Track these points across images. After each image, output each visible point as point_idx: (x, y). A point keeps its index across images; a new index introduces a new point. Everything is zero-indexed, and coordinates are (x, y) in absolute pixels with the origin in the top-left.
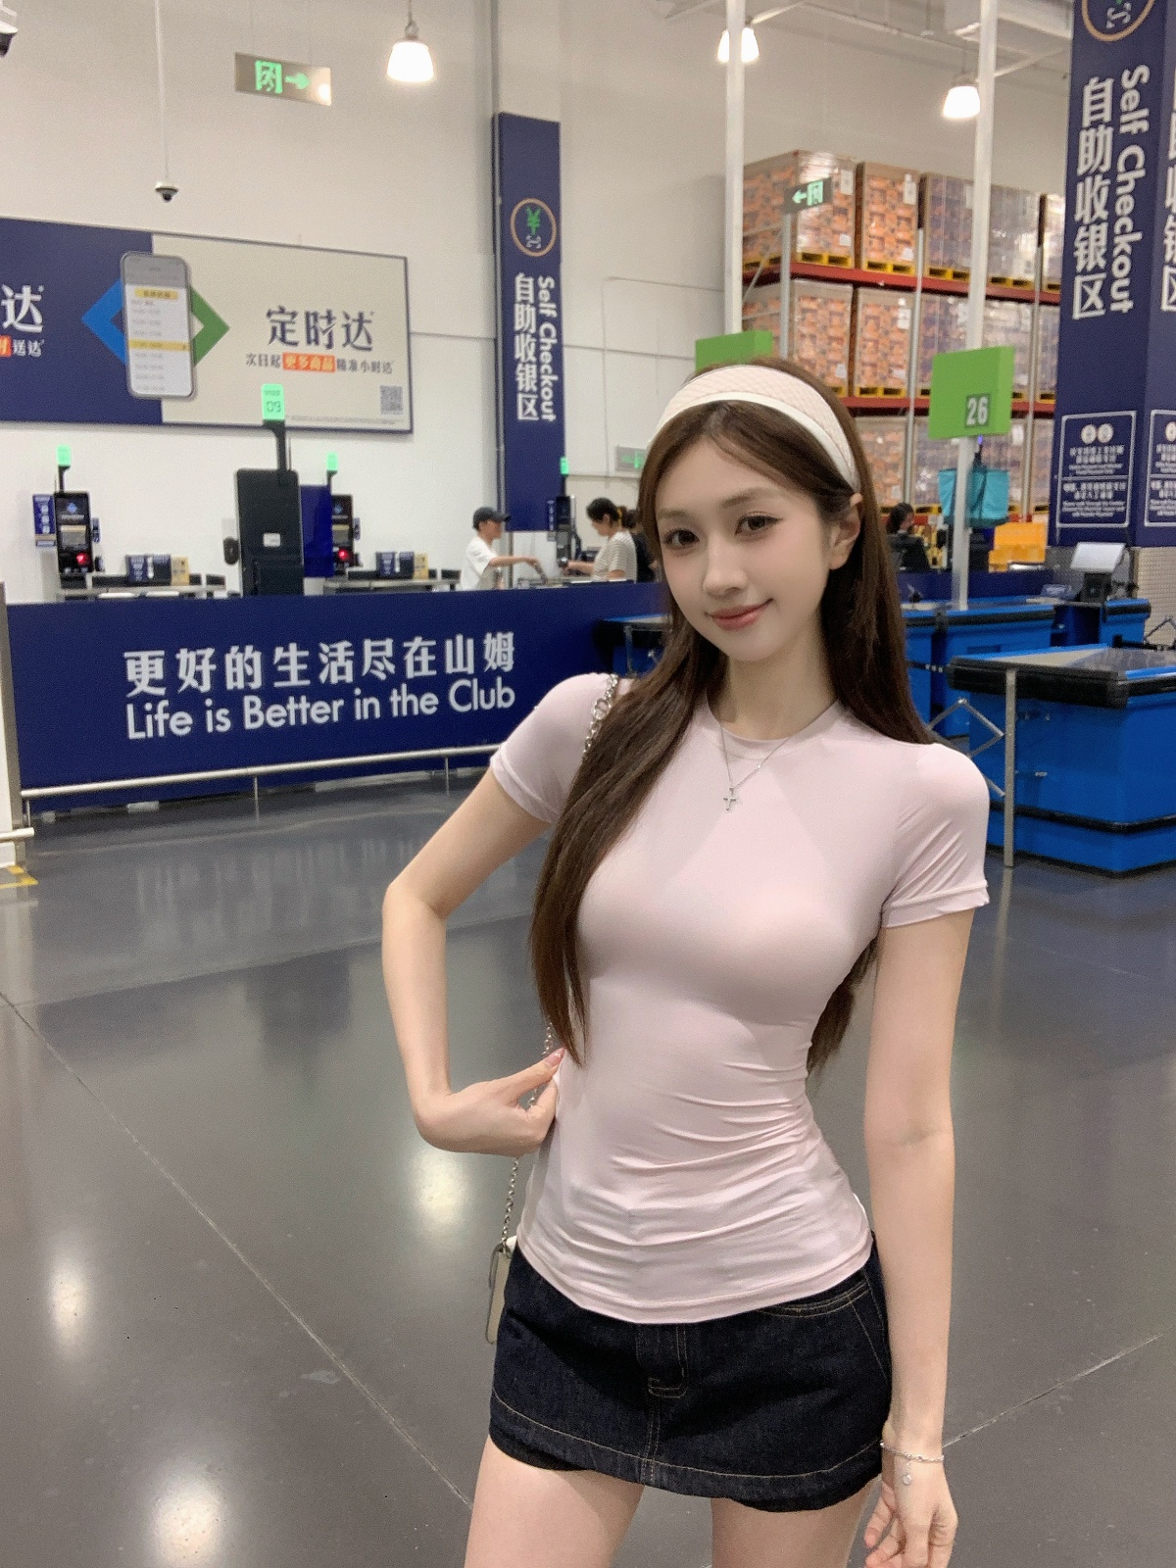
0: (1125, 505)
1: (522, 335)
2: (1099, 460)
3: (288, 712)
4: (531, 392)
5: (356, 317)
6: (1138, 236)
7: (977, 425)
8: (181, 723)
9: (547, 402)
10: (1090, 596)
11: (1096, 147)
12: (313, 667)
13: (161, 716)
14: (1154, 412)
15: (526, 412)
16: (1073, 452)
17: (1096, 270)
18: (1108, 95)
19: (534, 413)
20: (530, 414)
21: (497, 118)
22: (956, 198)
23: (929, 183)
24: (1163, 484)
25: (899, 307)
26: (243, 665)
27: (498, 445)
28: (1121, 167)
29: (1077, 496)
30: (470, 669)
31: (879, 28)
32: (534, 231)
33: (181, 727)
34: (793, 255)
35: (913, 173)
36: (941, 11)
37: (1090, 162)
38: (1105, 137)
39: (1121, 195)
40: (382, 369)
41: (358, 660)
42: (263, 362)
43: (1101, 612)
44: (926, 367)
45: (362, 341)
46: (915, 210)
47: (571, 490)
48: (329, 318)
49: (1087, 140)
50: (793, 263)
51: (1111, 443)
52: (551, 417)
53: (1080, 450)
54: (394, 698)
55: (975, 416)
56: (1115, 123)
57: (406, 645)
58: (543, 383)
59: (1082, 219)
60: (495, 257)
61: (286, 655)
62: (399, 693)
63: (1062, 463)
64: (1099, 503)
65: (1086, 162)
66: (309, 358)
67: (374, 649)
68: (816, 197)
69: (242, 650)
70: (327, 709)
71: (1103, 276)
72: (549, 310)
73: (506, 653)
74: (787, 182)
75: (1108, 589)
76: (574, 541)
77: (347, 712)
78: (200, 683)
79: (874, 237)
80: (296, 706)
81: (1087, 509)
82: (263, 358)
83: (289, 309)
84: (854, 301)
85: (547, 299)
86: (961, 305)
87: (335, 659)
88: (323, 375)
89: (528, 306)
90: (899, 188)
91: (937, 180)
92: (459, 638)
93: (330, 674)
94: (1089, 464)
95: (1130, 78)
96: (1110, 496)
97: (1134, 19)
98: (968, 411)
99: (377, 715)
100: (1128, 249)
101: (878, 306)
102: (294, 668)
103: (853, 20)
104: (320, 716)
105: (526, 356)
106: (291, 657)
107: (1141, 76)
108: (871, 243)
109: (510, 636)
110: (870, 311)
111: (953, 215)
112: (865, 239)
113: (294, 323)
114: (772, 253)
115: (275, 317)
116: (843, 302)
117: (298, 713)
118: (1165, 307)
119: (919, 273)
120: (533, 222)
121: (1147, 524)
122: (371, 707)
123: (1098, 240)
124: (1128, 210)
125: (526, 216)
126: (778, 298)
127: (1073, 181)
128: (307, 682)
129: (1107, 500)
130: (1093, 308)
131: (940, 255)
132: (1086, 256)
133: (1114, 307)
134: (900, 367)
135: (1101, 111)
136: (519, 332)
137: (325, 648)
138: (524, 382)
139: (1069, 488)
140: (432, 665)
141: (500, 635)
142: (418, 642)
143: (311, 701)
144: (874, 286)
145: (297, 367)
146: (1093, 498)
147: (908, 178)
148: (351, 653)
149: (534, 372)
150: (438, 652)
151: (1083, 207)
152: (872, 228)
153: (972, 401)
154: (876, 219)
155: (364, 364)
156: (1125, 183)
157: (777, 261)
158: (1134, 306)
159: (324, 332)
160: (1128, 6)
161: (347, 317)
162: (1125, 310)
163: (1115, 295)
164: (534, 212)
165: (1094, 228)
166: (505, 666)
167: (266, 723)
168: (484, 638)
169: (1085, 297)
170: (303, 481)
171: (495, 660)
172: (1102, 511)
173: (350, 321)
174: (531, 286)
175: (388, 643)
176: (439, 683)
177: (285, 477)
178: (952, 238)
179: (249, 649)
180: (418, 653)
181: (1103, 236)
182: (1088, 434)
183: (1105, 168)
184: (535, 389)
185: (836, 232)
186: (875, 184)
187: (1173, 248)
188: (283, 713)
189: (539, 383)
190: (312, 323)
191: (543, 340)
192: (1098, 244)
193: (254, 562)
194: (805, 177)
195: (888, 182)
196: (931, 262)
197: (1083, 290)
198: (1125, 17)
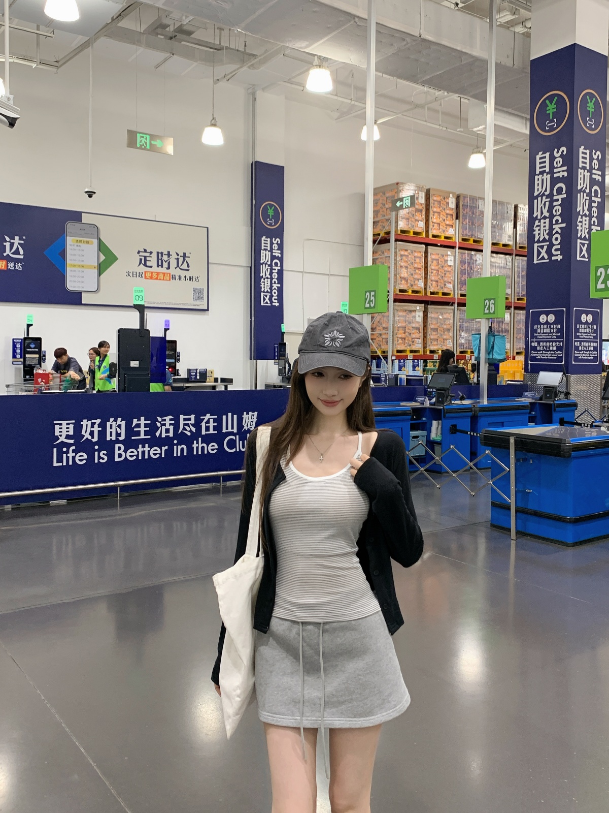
0: (563, 353)
1: (264, 265)
2: (548, 331)
3: (138, 452)
4: (267, 292)
5: (182, 255)
6: (564, 225)
7: (490, 313)
8: (81, 458)
9: (275, 297)
10: (547, 398)
11: (542, 183)
12: (152, 429)
13: (71, 455)
14: (575, 309)
15: (265, 302)
16: (535, 327)
17: (544, 241)
18: (547, 160)
19: (269, 302)
20: (267, 303)
21: (254, 165)
22: (474, 205)
23: (461, 198)
24: (581, 344)
25: (448, 255)
26: (115, 428)
27: (251, 318)
28: (555, 193)
29: (538, 348)
30: (235, 431)
31: (438, 127)
32: (271, 218)
33: (81, 460)
34: (396, 230)
35: (453, 194)
36: (467, 120)
37: (540, 190)
38: (547, 179)
39: (555, 206)
40: (194, 280)
42: (135, 276)
43: (553, 406)
44: (463, 283)
45: (185, 266)
46: (454, 211)
47: (286, 339)
48: (169, 254)
49: (538, 179)
50: (396, 234)
51: (555, 323)
52: (277, 304)
53: (539, 326)
54: (195, 445)
55: (488, 309)
56: (551, 172)
57: (201, 417)
58: (273, 288)
59: (537, 216)
60: (251, 227)
61: (138, 422)
62: (197, 443)
63: (530, 332)
64: (549, 352)
65: (538, 190)
66: (158, 274)
67: (185, 420)
68: (407, 204)
69: (116, 420)
70: (159, 451)
72: (277, 253)
73: (253, 422)
74: (393, 197)
75: (556, 395)
76: (287, 365)
77: (169, 452)
78: (93, 438)
79: (435, 223)
80: (143, 449)
81: (543, 355)
82: (135, 273)
83: (149, 250)
84: (426, 252)
85: (276, 248)
86: (478, 255)
87: (165, 425)
88: (163, 282)
89: (267, 251)
90: (447, 200)
91: (465, 197)
92: (230, 415)
93: (161, 433)
94: (544, 333)
95: (558, 152)
96: (555, 349)
97: (558, 126)
98: (485, 306)
99: (185, 454)
100: (560, 231)
101: (439, 255)
102: (142, 429)
103: (425, 123)
104: (155, 454)
105: (266, 275)
106: (141, 424)
107: (563, 151)
108: (433, 226)
109: (256, 413)
110: (433, 257)
111: (473, 213)
112: (431, 224)
113: (151, 257)
114: (387, 229)
115: (141, 254)
116: (420, 252)
117: (143, 452)
118: (578, 258)
119: (457, 240)
120: (271, 212)
121: (573, 363)
122: (182, 449)
123: (545, 226)
124: (558, 213)
125: (267, 210)
126: (389, 250)
127: (532, 199)
128: (149, 437)
129: (553, 351)
130: (543, 258)
131: (467, 232)
132: (539, 234)
133: (554, 258)
134: (450, 283)
135: (545, 167)
136: (262, 264)
137: (160, 419)
138: (264, 287)
139: (533, 344)
140: (215, 428)
141: (250, 413)
142: (208, 416)
143: (149, 446)
144: (436, 245)
145: (151, 278)
146: (546, 350)
147: (451, 196)
148: (173, 422)
149: (269, 282)
150: (218, 421)
151: (537, 212)
152: (434, 219)
153: (487, 301)
154: (436, 214)
155: (185, 277)
156: (557, 200)
157: (388, 233)
158: (563, 258)
159: (166, 262)
160: (555, 120)
161: (178, 255)
162: (559, 260)
163: (554, 253)
164: (271, 208)
165: (542, 221)
167: (126, 458)
168: (242, 414)
169: (539, 253)
170: (152, 335)
171: (247, 426)
172: (551, 357)
173: (179, 257)
174: (269, 242)
175: (193, 417)
177: (143, 332)
178: (473, 224)
180: (208, 422)
181: (547, 225)
182: (543, 318)
183: (547, 193)
184: (269, 291)
185: (417, 220)
187: (581, 230)
188: (136, 453)
189: (271, 286)
190: (160, 258)
191: (273, 268)
192: (545, 228)
193: (125, 374)
194: (403, 194)
195: (442, 197)
196: (463, 235)
197: (538, 250)
198: (554, 125)
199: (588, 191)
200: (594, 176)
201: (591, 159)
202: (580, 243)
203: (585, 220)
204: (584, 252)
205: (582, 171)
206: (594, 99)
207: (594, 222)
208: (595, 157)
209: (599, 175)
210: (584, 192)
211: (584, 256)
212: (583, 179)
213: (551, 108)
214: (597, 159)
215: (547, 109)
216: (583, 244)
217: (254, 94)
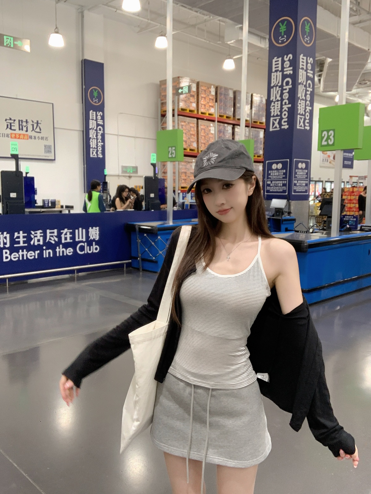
0: (286, 188)
1: (92, 130)
2: (278, 174)
3: (19, 255)
4: (94, 148)
5: (36, 122)
6: (290, 106)
9: (100, 151)
10: (277, 215)
11: (277, 78)
12: (29, 239)
14: (295, 160)
15: (93, 155)
16: (270, 172)
17: (277, 116)
18: (280, 62)
19: (96, 155)
20: (94, 155)
21: (83, 61)
22: (227, 93)
23: (219, 88)
24: (298, 182)
25: (211, 126)
26: (3, 239)
27: (84, 165)
28: (284, 84)
29: (271, 185)
30: (84, 240)
31: (204, 40)
32: (95, 97)
34: (178, 109)
35: (214, 85)
36: (224, 36)
37: (275, 83)
38: (279, 75)
39: (285, 93)
40: (45, 139)
41: (45, 237)
42: (4, 136)
43: (281, 221)
45: (38, 130)
46: (215, 97)
47: (108, 180)
48: (27, 122)
49: (274, 75)
50: (178, 111)
51: (282, 169)
52: (101, 156)
53: (272, 171)
54: (58, 250)
56: (282, 71)
57: (62, 231)
58: (98, 145)
59: (273, 100)
60: (83, 104)
61: (19, 235)
62: (59, 248)
63: (266, 175)
64: (278, 187)
65: (274, 82)
66: (20, 135)
67: (50, 233)
68: (186, 91)
69: (3, 234)
70: (33, 254)
71: (279, 117)
72: (100, 122)
73: (96, 234)
74: (176, 86)
75: (283, 214)
76: (109, 196)
77: (41, 255)
79: (203, 104)
80: (22, 253)
81: (274, 189)
82: (4, 134)
83: (12, 119)
84: (198, 124)
85: (100, 119)
86: (229, 127)
87: (36, 236)
88: (24, 140)
89: (94, 121)
90: (210, 90)
91: (221, 88)
92: (80, 229)
93: (35, 242)
94: (275, 175)
95: (287, 57)
96: (281, 185)
97: (287, 41)
99: (51, 255)
100: (287, 109)
101: (205, 126)
102: (21, 240)
103: (196, 37)
104: (31, 256)
105: (93, 137)
106: (21, 236)
107: (290, 57)
108: (201, 106)
109: (98, 228)
110: (202, 127)
111: (226, 99)
112: (200, 105)
113: (14, 123)
115: (7, 121)
116: (194, 124)
117: (23, 255)
118: (298, 127)
119: (216, 116)
120: (95, 94)
121: (293, 194)
122: (49, 253)
123: (277, 106)
124: (287, 97)
125: (93, 92)
126: (174, 121)
127: (270, 88)
128: (26, 245)
130: (276, 127)
131: (222, 111)
132: (274, 111)
133: (283, 127)
135: (278, 67)
136: (91, 129)
137: (33, 233)
138: (92, 145)
139: (268, 182)
140: (71, 238)
141: (94, 228)
142: (66, 230)
143: (28, 251)
144: (203, 119)
145: (15, 137)
146: (276, 186)
147: (212, 87)
148: (42, 234)
149: (96, 141)
150: (73, 234)
151: (273, 96)
152: (202, 102)
154: (203, 99)
155: (38, 137)
156: (286, 89)
157: (173, 110)
158: (289, 127)
159: (25, 126)
160: (285, 36)
161: (33, 122)
162: (286, 128)
163: (283, 123)
164: (95, 91)
165: (276, 103)
166: (96, 238)
167: (11, 259)
168: (89, 229)
169: (273, 124)
170: (24, 175)
171: (93, 236)
172: (279, 190)
173: (34, 123)
174: (95, 114)
175: (56, 231)
176: (73, 244)
177: (18, 173)
178: (226, 106)
179: (5, 233)
180: (66, 234)
181: (279, 105)
182: (274, 166)
183: (280, 84)
184: (96, 147)
185: (191, 102)
186: (202, 88)
187: (300, 109)
188: (18, 256)
189: (97, 145)
190: (21, 123)
191: (98, 132)
192: (277, 108)
193: (7, 202)
194: (182, 85)
195: (207, 88)
196: (220, 113)
197: (273, 122)
198: (284, 40)
199: (305, 83)
200: (308, 74)
201: (307, 63)
202: (300, 117)
203: (303, 103)
204: (302, 124)
205: (302, 70)
206: (309, 24)
207: (308, 104)
208: (309, 62)
209: (311, 74)
210: (303, 84)
211: (301, 126)
212: (302, 76)
213: (283, 29)
214: (311, 63)
215: (281, 28)
216: (301, 118)
217: (82, 13)
